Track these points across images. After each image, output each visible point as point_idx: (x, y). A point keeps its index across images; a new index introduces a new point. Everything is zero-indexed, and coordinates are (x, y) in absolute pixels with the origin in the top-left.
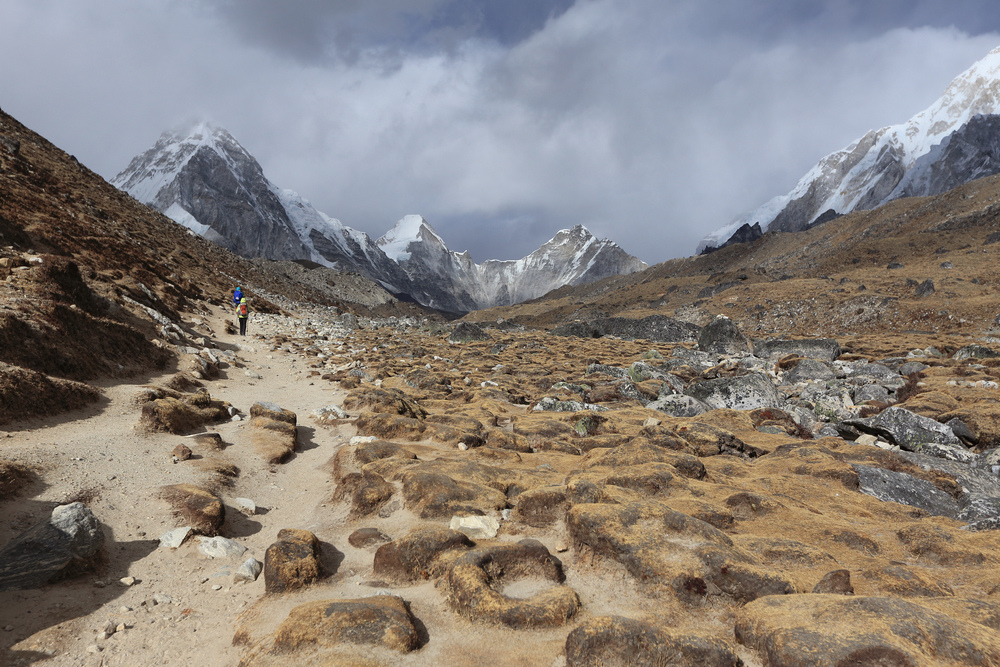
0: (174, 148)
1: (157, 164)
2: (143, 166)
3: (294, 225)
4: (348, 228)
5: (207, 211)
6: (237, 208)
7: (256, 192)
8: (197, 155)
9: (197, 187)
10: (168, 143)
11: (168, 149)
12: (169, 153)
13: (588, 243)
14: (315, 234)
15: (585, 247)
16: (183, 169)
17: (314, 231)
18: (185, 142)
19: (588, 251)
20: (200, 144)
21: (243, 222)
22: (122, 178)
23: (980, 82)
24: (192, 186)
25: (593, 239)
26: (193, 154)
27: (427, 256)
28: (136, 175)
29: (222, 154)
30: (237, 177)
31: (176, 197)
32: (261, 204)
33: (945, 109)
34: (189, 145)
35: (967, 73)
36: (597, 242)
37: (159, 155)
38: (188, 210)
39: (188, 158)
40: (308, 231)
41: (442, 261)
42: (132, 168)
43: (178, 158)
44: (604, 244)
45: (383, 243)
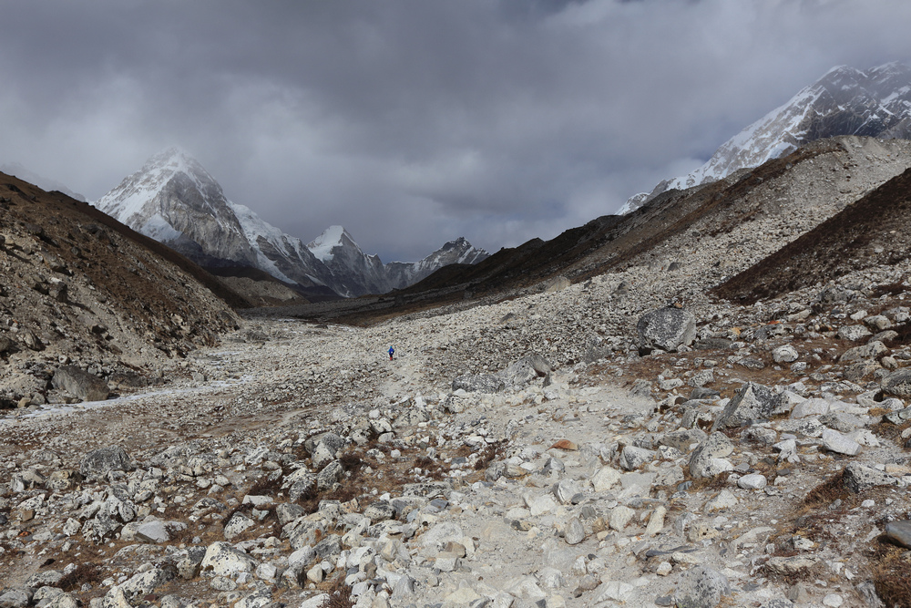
0: (156, 172)
1: (143, 184)
2: (132, 184)
3: (245, 232)
4: (285, 235)
5: (180, 220)
6: (203, 218)
7: (217, 207)
8: (174, 178)
9: (173, 202)
10: (152, 168)
11: (151, 172)
12: (152, 176)
13: (468, 251)
14: (260, 239)
15: (466, 254)
16: (163, 189)
17: (260, 237)
18: (164, 168)
19: (468, 257)
20: (176, 170)
21: (207, 229)
22: (115, 192)
23: (735, 150)
24: (169, 201)
25: (472, 248)
26: (171, 177)
27: (345, 257)
28: (127, 191)
29: (193, 178)
30: (203, 195)
31: (157, 209)
32: (221, 216)
33: (712, 167)
34: (168, 170)
35: (728, 143)
36: (475, 250)
37: (145, 177)
38: (166, 219)
39: (166, 180)
40: (256, 237)
41: (357, 261)
42: (123, 186)
43: (159, 180)
44: (479, 253)
45: (313, 246)
